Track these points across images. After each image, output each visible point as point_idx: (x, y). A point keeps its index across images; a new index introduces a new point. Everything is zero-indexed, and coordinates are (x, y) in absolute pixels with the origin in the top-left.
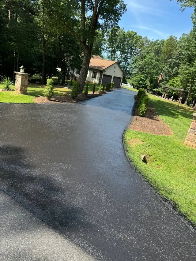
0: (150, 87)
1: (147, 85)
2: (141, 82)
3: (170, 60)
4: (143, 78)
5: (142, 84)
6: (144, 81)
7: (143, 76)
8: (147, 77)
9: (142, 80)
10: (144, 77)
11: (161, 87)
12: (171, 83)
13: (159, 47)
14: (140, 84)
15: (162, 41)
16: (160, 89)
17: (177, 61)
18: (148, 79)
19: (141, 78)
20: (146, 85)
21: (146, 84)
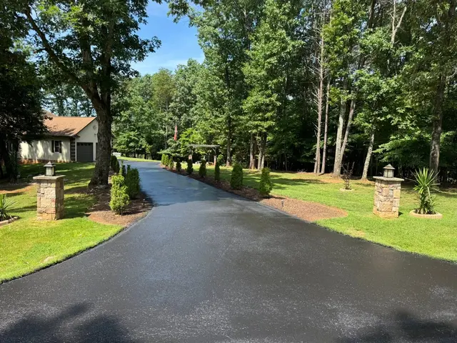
0: (151, 150)
1: (145, 148)
2: (132, 144)
3: (172, 105)
4: (133, 138)
5: (134, 147)
6: (137, 142)
7: (132, 133)
8: (140, 135)
9: (132, 141)
10: (134, 136)
11: (168, 146)
12: (184, 139)
13: (145, 86)
14: (131, 147)
15: (146, 76)
16: (168, 150)
17: (183, 105)
18: (143, 137)
19: (131, 138)
20: (143, 147)
21: (141, 145)
